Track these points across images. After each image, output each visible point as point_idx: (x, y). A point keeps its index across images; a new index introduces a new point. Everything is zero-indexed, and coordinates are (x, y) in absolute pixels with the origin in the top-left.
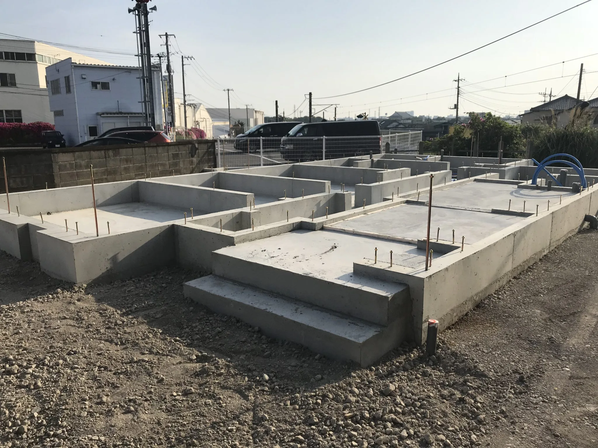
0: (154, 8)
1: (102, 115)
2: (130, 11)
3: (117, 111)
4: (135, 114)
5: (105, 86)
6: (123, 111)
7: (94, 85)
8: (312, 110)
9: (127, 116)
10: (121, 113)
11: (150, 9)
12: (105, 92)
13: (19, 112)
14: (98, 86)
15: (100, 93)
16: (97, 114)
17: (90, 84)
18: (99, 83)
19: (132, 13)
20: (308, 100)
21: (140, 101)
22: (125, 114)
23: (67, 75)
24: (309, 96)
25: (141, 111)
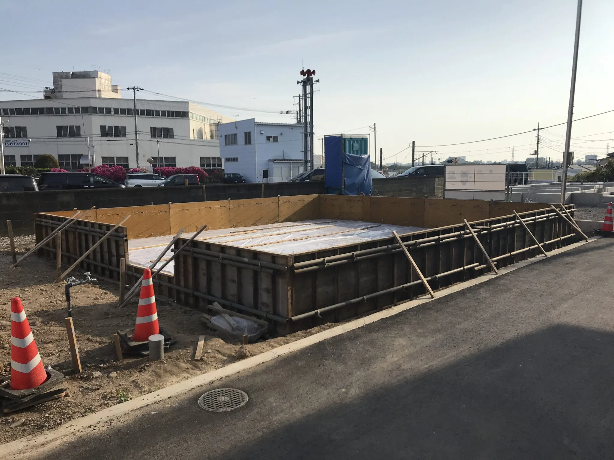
0: (318, 81)
1: (275, 162)
2: (298, 82)
3: (282, 158)
4: (296, 160)
5: (275, 139)
6: (286, 158)
7: (268, 138)
8: (415, 156)
9: (291, 162)
10: (285, 160)
11: (315, 81)
12: (275, 144)
13: (174, 159)
14: (271, 139)
15: (272, 145)
16: (269, 160)
17: (265, 138)
18: (271, 137)
19: (299, 84)
20: (411, 148)
21: (302, 150)
22: (290, 160)
23: (247, 131)
24: (412, 144)
25: (301, 158)
